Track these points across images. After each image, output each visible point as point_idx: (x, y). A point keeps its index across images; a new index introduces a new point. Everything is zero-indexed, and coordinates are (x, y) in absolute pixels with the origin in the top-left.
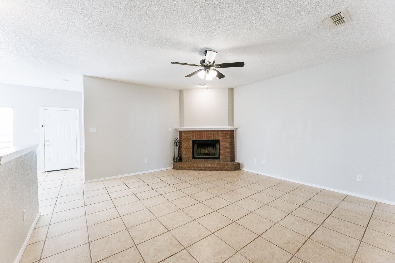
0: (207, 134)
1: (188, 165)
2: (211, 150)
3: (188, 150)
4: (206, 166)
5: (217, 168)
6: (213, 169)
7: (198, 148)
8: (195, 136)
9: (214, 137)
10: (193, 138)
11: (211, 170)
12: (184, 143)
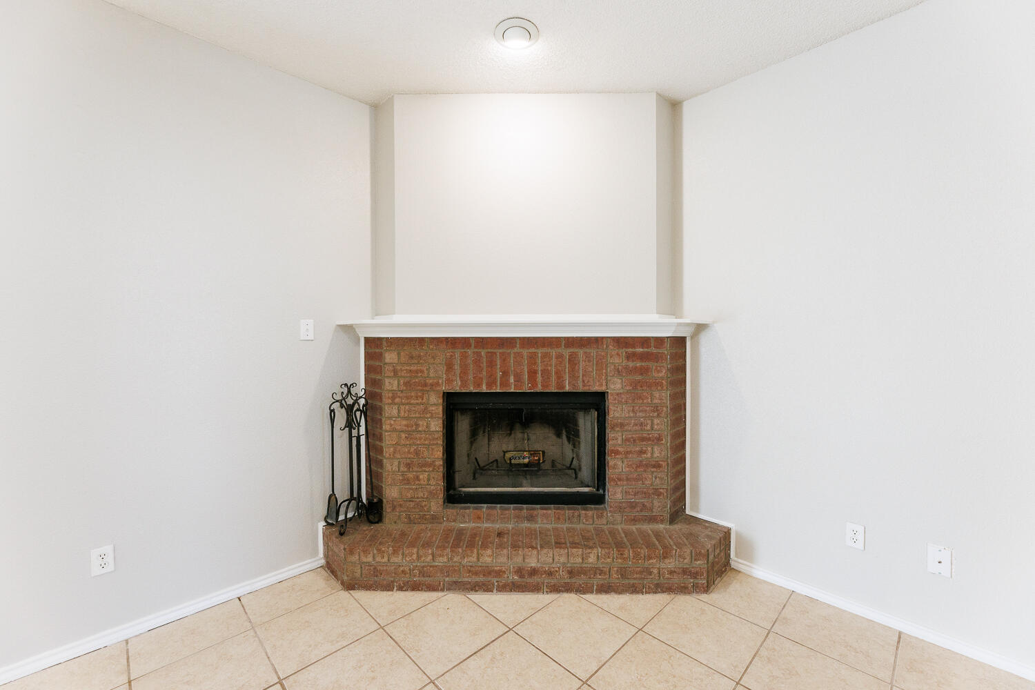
0: (532, 357)
1: (415, 557)
2: (543, 441)
3: (417, 453)
4: (532, 563)
5: (602, 572)
6: (580, 580)
7: (474, 434)
8: (464, 372)
9: (574, 377)
10: (449, 381)
11: (568, 588)
12: (395, 412)
